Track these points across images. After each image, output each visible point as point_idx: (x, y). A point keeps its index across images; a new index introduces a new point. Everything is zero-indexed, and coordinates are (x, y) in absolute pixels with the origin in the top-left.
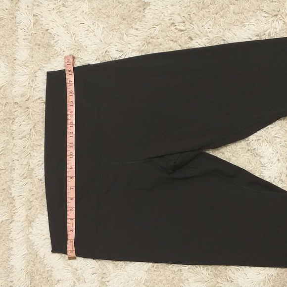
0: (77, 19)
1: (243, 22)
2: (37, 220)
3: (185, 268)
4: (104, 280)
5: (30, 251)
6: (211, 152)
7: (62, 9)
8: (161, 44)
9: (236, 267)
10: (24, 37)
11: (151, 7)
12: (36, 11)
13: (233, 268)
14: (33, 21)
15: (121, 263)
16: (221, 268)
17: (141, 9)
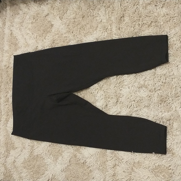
0: (26, 32)
1: (91, 33)
2: (9, 120)
3: (63, 146)
4: (33, 149)
5: (7, 134)
6: (76, 94)
7: (21, 27)
8: (58, 43)
9: (84, 147)
10: (7, 40)
11: (54, 26)
12: (12, 28)
13: (83, 148)
14: (10, 33)
15: (40, 142)
16: (78, 147)
17: (51, 27)
